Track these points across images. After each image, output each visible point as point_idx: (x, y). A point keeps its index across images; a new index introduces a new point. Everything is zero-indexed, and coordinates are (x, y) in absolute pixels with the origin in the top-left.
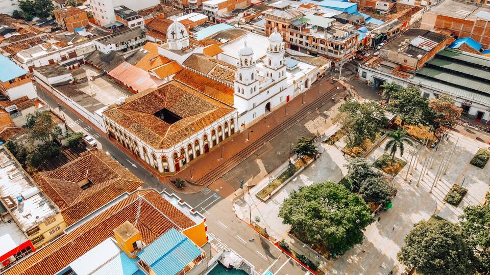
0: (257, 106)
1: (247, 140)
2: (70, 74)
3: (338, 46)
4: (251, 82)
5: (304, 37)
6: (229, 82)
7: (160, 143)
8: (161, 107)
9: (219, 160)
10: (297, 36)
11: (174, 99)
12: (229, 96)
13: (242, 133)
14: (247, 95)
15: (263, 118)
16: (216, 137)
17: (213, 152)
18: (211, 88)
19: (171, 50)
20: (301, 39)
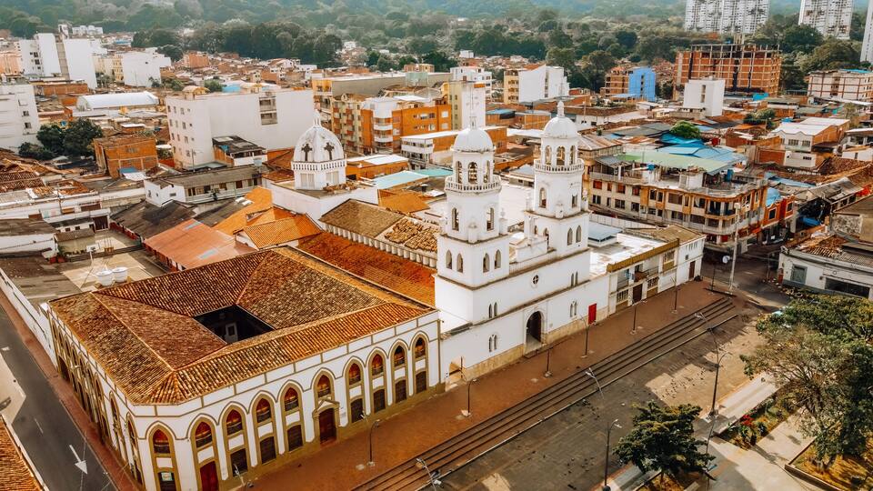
0: (503, 315)
1: (465, 413)
2: (52, 236)
3: (719, 204)
4: (485, 235)
5: (629, 191)
6: (428, 253)
7: (158, 383)
8: (227, 302)
9: (361, 467)
10: (609, 189)
11: (269, 284)
12: (423, 288)
13: (451, 392)
14: (472, 274)
15: (518, 355)
16: (364, 391)
17: (350, 440)
18: (381, 271)
19: (300, 191)
20: (621, 197)
